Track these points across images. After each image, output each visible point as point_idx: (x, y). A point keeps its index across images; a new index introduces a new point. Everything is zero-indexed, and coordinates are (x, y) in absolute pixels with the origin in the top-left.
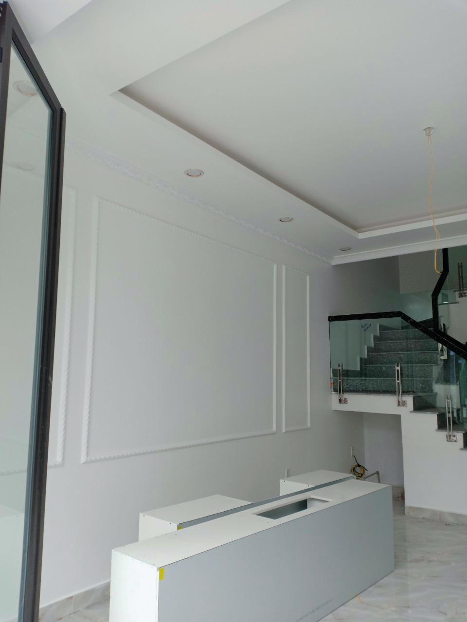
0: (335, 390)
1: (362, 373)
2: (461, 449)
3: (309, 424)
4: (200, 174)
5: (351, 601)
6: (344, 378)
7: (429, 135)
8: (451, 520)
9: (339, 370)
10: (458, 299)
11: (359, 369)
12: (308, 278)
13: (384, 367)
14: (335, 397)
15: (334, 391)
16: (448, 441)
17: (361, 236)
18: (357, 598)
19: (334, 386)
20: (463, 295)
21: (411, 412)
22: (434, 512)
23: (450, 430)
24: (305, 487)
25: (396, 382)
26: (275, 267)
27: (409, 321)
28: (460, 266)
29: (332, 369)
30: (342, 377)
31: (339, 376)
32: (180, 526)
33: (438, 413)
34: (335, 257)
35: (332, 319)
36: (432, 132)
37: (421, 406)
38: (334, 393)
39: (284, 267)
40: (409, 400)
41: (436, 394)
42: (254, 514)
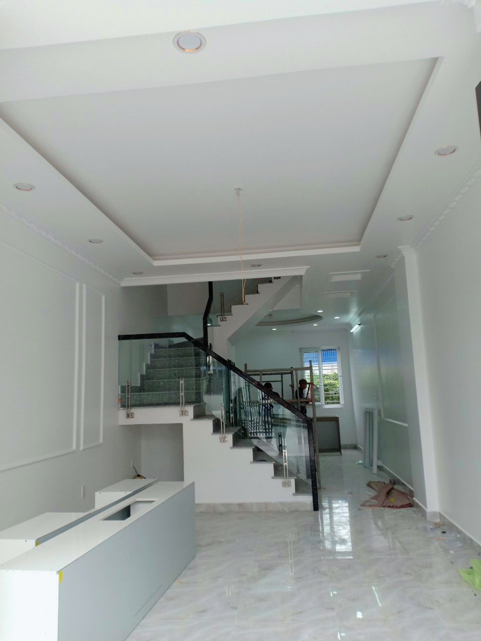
0: (123, 406)
1: (141, 389)
2: (231, 448)
3: (101, 441)
4: (31, 188)
5: (173, 584)
6: (132, 394)
7: (238, 194)
8: (223, 510)
9: (128, 386)
10: (220, 323)
11: (139, 385)
12: (103, 298)
13: (162, 382)
14: (122, 413)
15: (121, 407)
16: (221, 442)
17: (157, 263)
18: (176, 581)
19: (121, 403)
20: (224, 319)
21: (192, 420)
22: (209, 505)
23: (223, 432)
24: (123, 494)
25: (179, 394)
26: (77, 285)
27: (192, 341)
28: (222, 295)
29: (120, 387)
30: (131, 392)
31: (128, 392)
32: (39, 542)
33: (213, 419)
34: (125, 279)
35: (121, 338)
36: (241, 192)
37: (199, 415)
38: (122, 408)
39: (85, 286)
40: (190, 409)
41: (205, 404)
42: (100, 520)
